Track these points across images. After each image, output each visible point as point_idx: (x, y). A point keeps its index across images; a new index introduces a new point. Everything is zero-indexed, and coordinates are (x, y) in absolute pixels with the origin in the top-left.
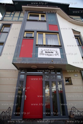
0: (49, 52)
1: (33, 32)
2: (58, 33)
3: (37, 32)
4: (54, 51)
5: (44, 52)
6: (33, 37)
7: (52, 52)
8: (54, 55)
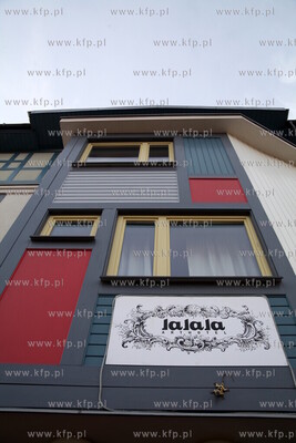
0: (189, 326)
1: (98, 212)
3: (122, 212)
4: (230, 313)
5: (154, 326)
6: (90, 240)
7: (211, 326)
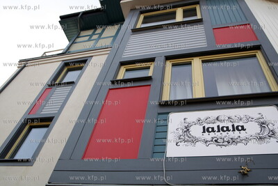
0: (220, 129)
1: (152, 60)
2: (258, 48)
3: (168, 58)
4: (249, 119)
5: (196, 131)
6: (149, 79)
7: (235, 128)
8: (247, 140)
